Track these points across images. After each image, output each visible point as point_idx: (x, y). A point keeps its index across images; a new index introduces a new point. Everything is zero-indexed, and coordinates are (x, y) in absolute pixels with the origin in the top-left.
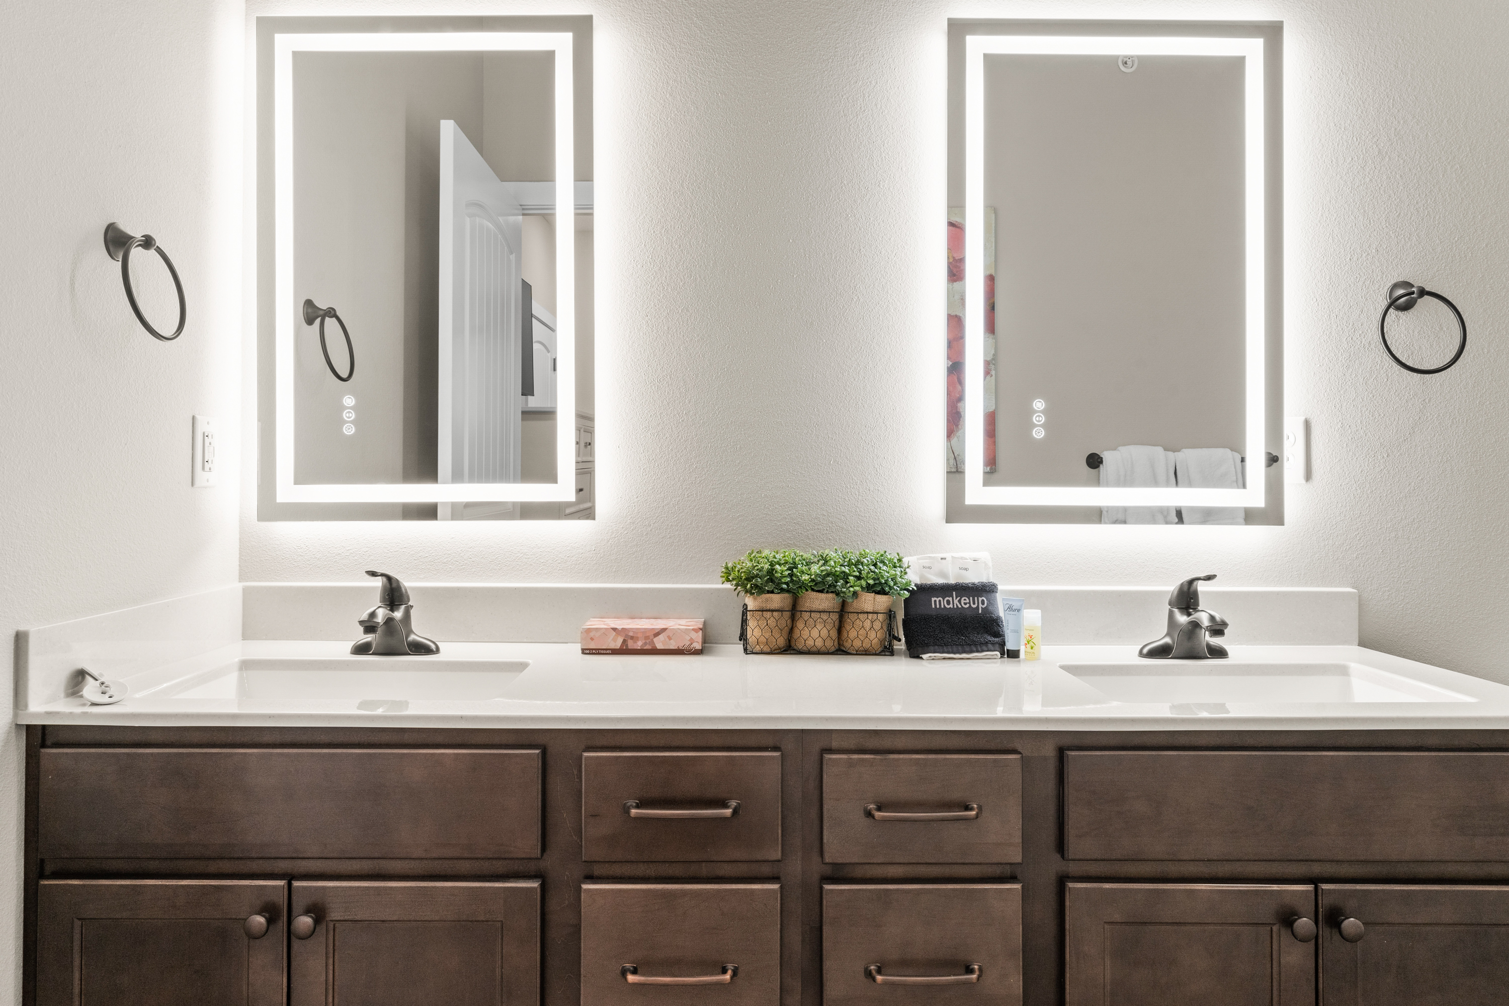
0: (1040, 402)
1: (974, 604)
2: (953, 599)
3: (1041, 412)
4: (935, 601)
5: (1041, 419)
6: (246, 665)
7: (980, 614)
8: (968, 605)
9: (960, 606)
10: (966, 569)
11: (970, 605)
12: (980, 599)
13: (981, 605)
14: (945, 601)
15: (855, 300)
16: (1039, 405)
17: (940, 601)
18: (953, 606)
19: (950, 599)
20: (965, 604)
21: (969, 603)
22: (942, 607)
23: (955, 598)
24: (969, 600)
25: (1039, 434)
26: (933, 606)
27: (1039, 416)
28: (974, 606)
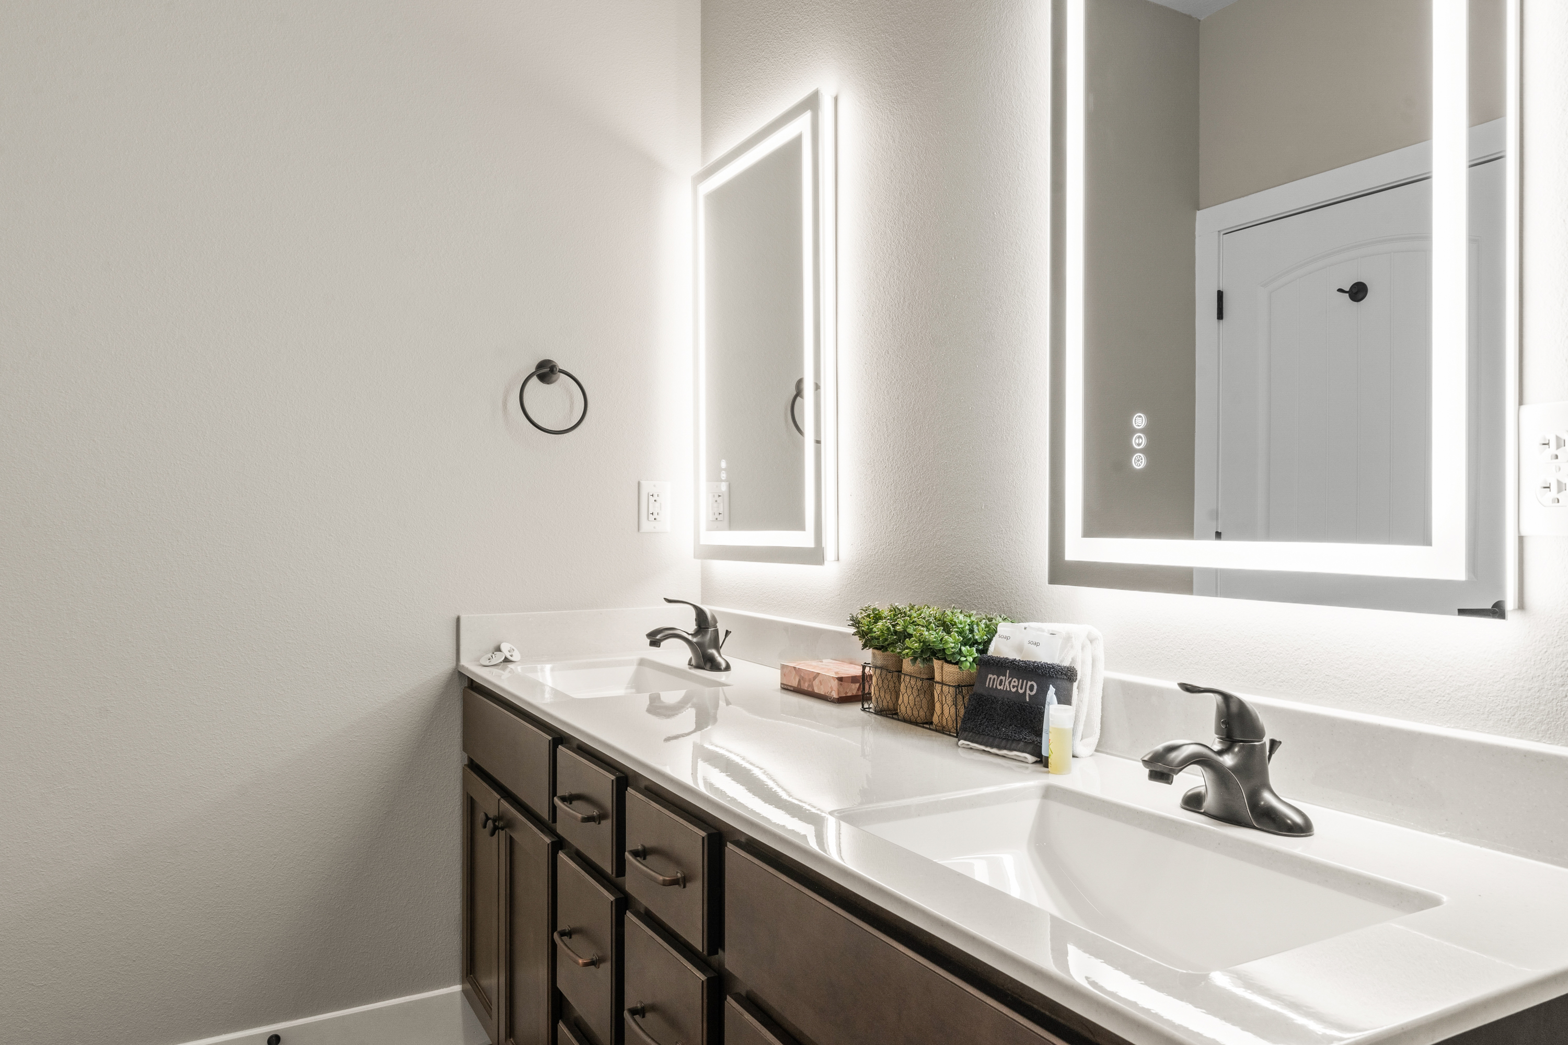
0: (1140, 417)
1: (1021, 689)
2: (1006, 679)
3: (1141, 431)
4: (990, 678)
5: (1141, 440)
6: (642, 662)
7: (1027, 703)
8: (1015, 689)
9: (1008, 689)
10: (1037, 644)
11: (1017, 689)
12: (1029, 683)
13: (1028, 692)
14: (999, 680)
15: (999, 312)
16: (1139, 421)
17: (994, 679)
18: (1004, 687)
19: (1003, 678)
20: (1014, 687)
21: (1017, 687)
22: (994, 687)
23: (1007, 678)
24: (1019, 682)
25: (1139, 462)
26: (987, 686)
27: (1139, 437)
28: (1021, 691)
